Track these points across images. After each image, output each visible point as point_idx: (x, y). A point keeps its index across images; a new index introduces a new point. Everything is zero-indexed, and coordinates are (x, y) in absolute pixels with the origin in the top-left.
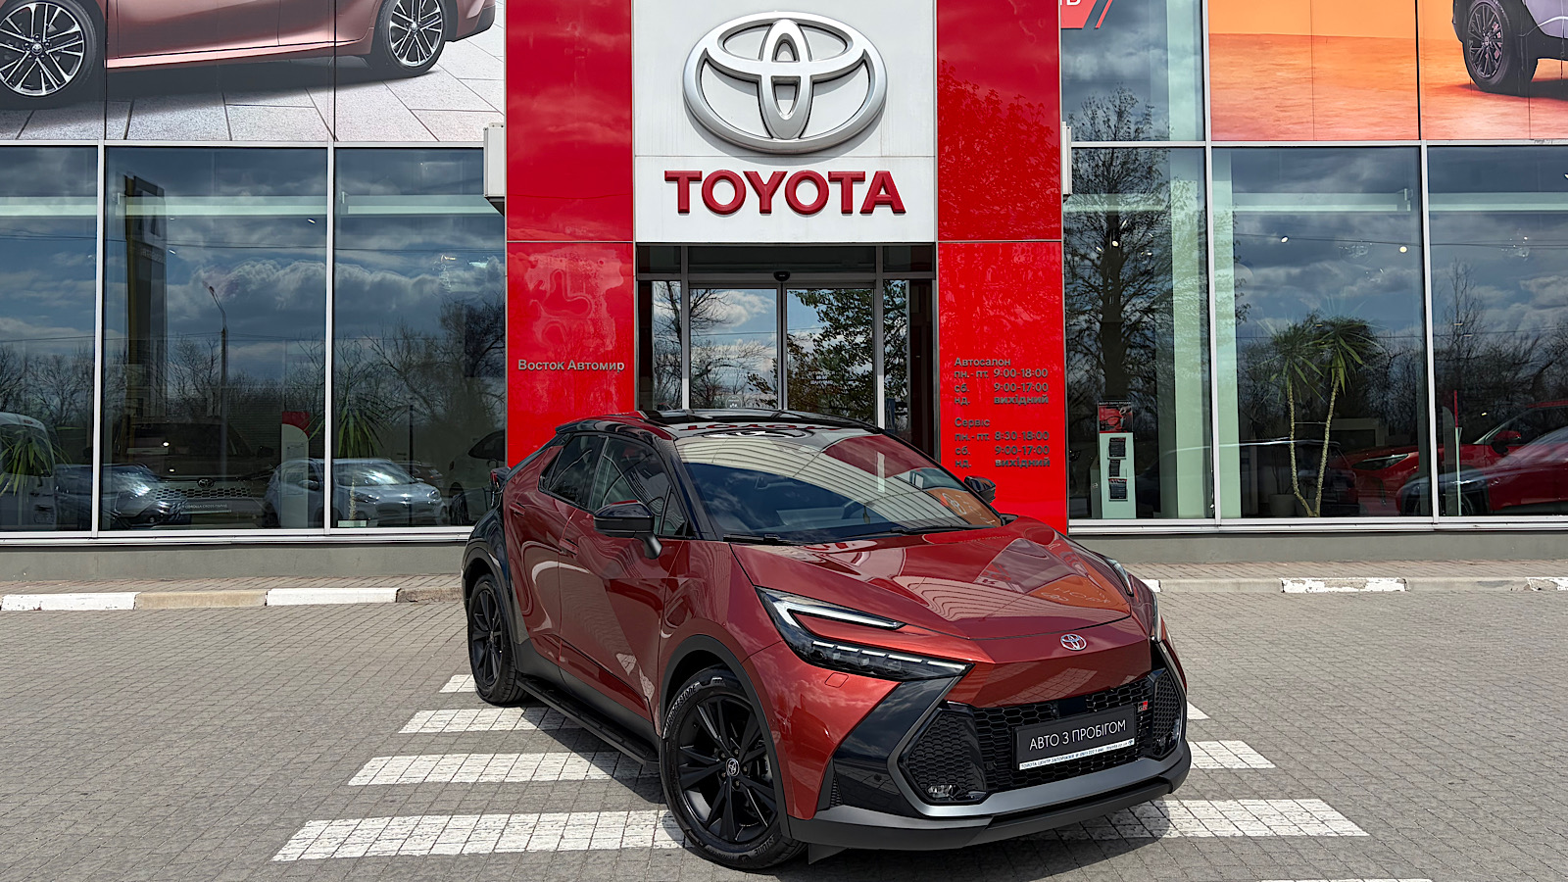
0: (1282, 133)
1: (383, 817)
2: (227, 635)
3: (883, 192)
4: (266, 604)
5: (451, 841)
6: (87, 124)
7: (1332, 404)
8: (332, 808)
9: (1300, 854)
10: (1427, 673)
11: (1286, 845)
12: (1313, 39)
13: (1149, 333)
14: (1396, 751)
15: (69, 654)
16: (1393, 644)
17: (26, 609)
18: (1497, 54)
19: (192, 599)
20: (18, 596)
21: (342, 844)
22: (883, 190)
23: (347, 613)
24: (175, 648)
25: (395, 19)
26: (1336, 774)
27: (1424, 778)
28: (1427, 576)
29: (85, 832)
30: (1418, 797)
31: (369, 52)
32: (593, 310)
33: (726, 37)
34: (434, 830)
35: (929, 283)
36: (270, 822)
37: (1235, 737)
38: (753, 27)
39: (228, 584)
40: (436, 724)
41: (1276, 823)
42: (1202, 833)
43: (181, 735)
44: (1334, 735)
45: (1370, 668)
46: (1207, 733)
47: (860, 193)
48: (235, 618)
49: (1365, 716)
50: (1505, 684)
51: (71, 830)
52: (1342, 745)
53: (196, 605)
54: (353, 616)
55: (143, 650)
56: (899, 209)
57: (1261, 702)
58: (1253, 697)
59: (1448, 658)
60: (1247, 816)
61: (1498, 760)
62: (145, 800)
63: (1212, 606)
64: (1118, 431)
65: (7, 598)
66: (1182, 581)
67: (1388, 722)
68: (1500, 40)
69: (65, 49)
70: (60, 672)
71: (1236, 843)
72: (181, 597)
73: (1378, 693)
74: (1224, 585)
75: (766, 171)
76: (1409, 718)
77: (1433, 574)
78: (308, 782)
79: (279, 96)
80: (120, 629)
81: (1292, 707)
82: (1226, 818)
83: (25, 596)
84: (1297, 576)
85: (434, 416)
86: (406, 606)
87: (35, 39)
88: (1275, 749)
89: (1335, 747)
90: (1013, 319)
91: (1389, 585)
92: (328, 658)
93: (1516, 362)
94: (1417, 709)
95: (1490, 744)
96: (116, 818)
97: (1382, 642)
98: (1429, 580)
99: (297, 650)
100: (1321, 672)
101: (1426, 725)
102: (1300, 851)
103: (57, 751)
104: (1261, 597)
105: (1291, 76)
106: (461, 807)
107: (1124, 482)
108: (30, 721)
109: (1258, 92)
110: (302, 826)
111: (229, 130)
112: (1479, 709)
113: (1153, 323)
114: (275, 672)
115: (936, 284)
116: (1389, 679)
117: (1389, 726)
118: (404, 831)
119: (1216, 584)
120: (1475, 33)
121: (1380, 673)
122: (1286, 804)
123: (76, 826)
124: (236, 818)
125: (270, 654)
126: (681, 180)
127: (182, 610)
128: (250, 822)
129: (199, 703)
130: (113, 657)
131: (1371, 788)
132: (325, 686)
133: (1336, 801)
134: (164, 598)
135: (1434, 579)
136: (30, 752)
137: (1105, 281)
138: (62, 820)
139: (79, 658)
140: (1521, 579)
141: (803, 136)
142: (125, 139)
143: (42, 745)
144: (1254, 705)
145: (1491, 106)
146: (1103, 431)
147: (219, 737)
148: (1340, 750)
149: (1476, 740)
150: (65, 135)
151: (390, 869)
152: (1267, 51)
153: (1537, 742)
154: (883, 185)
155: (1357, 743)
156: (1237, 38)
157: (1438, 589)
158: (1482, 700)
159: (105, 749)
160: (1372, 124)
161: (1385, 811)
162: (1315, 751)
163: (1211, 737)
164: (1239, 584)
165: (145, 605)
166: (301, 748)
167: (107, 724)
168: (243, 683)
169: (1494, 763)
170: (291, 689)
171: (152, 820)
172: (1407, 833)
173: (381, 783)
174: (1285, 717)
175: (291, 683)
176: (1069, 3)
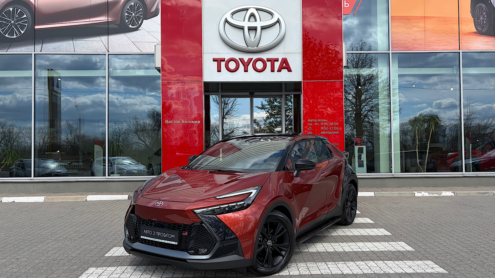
0: (414, 48)
1: (115, 266)
2: (73, 209)
3: (284, 65)
4: (86, 200)
5: (137, 274)
6: (29, 47)
7: (430, 136)
8: (98, 264)
10: (464, 220)
11: (420, 276)
12: (425, 17)
13: (370, 118)
14: (455, 245)
15: (21, 215)
16: (451, 212)
17: (10, 202)
18: (485, 22)
19: (63, 198)
20: (7, 198)
21: (100, 275)
23: (112, 202)
24: (55, 213)
25: (127, 12)
26: (436, 253)
27: (466, 254)
28: (462, 191)
29: (15, 271)
30: (464, 260)
31: (119, 23)
32: (190, 104)
33: (233, 14)
34: (131, 271)
35: (299, 96)
36: (77, 268)
37: (401, 240)
38: (242, 11)
39: (75, 194)
41: (416, 268)
42: (391, 272)
43: (52, 240)
44: (434, 240)
45: (445, 219)
46: (392, 239)
47: (277, 65)
48: (77, 204)
49: (444, 234)
50: (490, 224)
51: (11, 271)
52: (437, 243)
53: (64, 200)
54: (113, 204)
55: (45, 214)
56: (290, 70)
57: (409, 230)
58: (406, 228)
59: (470, 216)
60: (406, 266)
61: (490, 248)
62: (37, 261)
63: (392, 200)
64: (361, 145)
65: (4, 198)
66: (382, 192)
67: (452, 236)
68: (485, 18)
69: (21, 23)
70: (17, 221)
71: (403, 275)
72: (59, 198)
73: (448, 227)
74: (395, 194)
75: (246, 57)
76: (459, 235)
77: (463, 190)
78: (91, 255)
79: (90, 38)
80: (38, 208)
81: (419, 231)
82: (399, 267)
83: (9, 198)
84: (419, 191)
87: (12, 19)
88: (414, 244)
89: (434, 244)
90: (327, 112)
91: (449, 194)
92: (104, 216)
94: (461, 232)
95: (487, 243)
96: (26, 267)
97: (448, 211)
98: (462, 192)
99: (94, 214)
100: (429, 220)
101: (465, 237)
103: (10, 245)
104: (407, 197)
105: (418, 29)
106: (141, 263)
107: (363, 161)
108: (4, 236)
109: (407, 35)
110: (87, 269)
111: (74, 48)
112: (482, 232)
113: (371, 114)
114: (86, 221)
115: (302, 96)
116: (451, 222)
118: (121, 271)
119: (393, 193)
120: (477, 15)
121: (448, 220)
122: (420, 262)
123: (12, 269)
124: (66, 267)
125: (85, 215)
126: (218, 61)
127: (59, 202)
128: (70, 268)
129: (60, 230)
130: (35, 216)
131: (448, 257)
132: (101, 225)
133: (436, 261)
134: (54, 198)
135: (464, 192)
136: (2, 246)
137: (356, 101)
138: (8, 267)
139: (24, 216)
140: (492, 192)
141: (258, 47)
142: (41, 51)
143: (7, 243)
144: (407, 230)
145: (483, 39)
146: (356, 145)
147: (65, 241)
148: (437, 245)
149: (482, 241)
150: (22, 50)
152: (410, 21)
154: (284, 62)
155: (442, 243)
156: (400, 17)
157: (465, 195)
158: (483, 229)
159: (27, 245)
160: (444, 45)
161: (453, 264)
162: (428, 245)
163: (393, 241)
164: (400, 194)
165: (47, 200)
166: (91, 244)
167: (29, 237)
168: (75, 224)
169: (489, 249)
170: (90, 226)
171: (38, 267)
172: (461, 272)
173: (115, 255)
174: (418, 234)
175: (91, 224)
176: (345, 6)
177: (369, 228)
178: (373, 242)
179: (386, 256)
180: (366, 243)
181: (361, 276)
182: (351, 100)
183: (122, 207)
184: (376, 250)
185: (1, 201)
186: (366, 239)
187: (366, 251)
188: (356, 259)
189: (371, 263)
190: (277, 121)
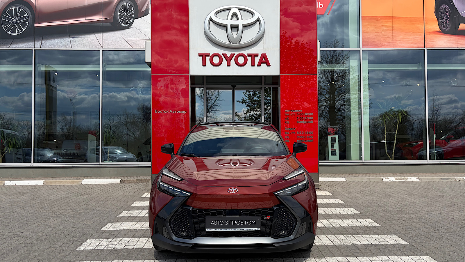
0: (383, 46)
1: (110, 238)
2: (70, 191)
3: (264, 60)
4: (82, 184)
5: (130, 245)
6: (29, 43)
7: (397, 127)
8: (95, 236)
9: (388, 249)
10: (426, 202)
11: (384, 247)
12: (393, 17)
13: (343, 111)
14: (417, 222)
15: (23, 196)
16: (416, 195)
17: (12, 185)
18: (448, 22)
19: (60, 182)
20: (9, 181)
21: (97, 245)
22: (264, 59)
24: (54, 195)
25: (120, 12)
26: (399, 228)
27: (426, 229)
28: (426, 177)
29: (21, 242)
30: (425, 234)
31: (112, 22)
32: (177, 95)
33: (217, 13)
34: (125, 242)
35: (277, 88)
36: (76, 240)
37: (369, 218)
38: (225, 10)
39: (71, 178)
40: (128, 214)
41: (381, 241)
42: (359, 243)
43: (53, 217)
44: (398, 218)
45: (409, 200)
47: (257, 60)
48: (73, 187)
49: (408, 213)
50: (450, 205)
51: (17, 242)
52: (401, 220)
53: (61, 184)
54: (107, 187)
55: (44, 195)
56: (269, 65)
57: (377, 209)
58: (374, 208)
59: (432, 198)
60: (372, 239)
62: (40, 234)
63: (361, 185)
64: (334, 135)
65: (6, 182)
66: (353, 178)
67: (415, 214)
68: (448, 18)
69: (23, 21)
70: (19, 201)
71: (369, 246)
72: (57, 182)
73: (412, 207)
74: (365, 179)
75: (229, 53)
76: (421, 213)
78: (89, 229)
79: (86, 35)
80: (38, 190)
81: (386, 210)
82: (366, 239)
83: (11, 181)
84: (387, 177)
85: (135, 138)
86: (123, 185)
87: (14, 18)
88: (381, 221)
89: (399, 221)
90: (302, 98)
91: (414, 179)
92: (98, 197)
93: (451, 122)
94: (424, 211)
95: (446, 220)
96: (30, 239)
98: (426, 178)
99: (90, 195)
100: (394, 202)
101: (426, 215)
102: (389, 248)
103: (15, 221)
104: (376, 182)
105: (386, 29)
106: (134, 236)
107: (335, 150)
108: (9, 213)
109: (376, 33)
110: (86, 241)
111: (71, 45)
112: (442, 211)
113: (344, 108)
114: (82, 201)
115: (280, 88)
116: (415, 203)
117: (415, 215)
118: (116, 242)
119: (363, 179)
120: (441, 16)
121: (412, 202)
122: (384, 236)
124: (67, 239)
125: (81, 196)
126: (203, 56)
127: (57, 185)
128: (70, 240)
129: (59, 209)
130: (35, 197)
131: (410, 232)
132: (97, 204)
133: (399, 235)
134: (52, 182)
135: (428, 178)
136: (7, 221)
137: (330, 96)
138: (14, 239)
139: (25, 197)
140: (454, 178)
141: (240, 43)
142: (40, 47)
143: (11, 220)
144: (374, 210)
145: (446, 37)
146: (330, 135)
147: (64, 217)
148: (401, 222)
149: (442, 219)
150: (23, 46)
151: (111, 252)
152: (379, 21)
153: (461, 220)
154: (264, 57)
155: (406, 220)
156: (370, 17)
157: (429, 181)
158: (443, 209)
159: (29, 221)
160: (410, 43)
161: (415, 238)
162: (393, 222)
163: (361, 218)
164: (369, 179)
165: (46, 184)
166: (88, 221)
167: (31, 214)
168: (73, 203)
169: (448, 225)
170: (86, 205)
171: (41, 239)
172: (422, 244)
173: (111, 230)
174: (384, 213)
175: (87, 204)
176: (320, 7)
177: (340, 208)
178: (343, 219)
179: (355, 231)
180: (337, 220)
181: (332, 247)
182: (326, 95)
183: (115, 189)
184: (346, 225)
185: (4, 184)
186: (337, 217)
187: (336, 226)
188: (328, 233)
189: (341, 237)
190: (257, 114)
